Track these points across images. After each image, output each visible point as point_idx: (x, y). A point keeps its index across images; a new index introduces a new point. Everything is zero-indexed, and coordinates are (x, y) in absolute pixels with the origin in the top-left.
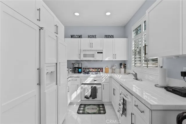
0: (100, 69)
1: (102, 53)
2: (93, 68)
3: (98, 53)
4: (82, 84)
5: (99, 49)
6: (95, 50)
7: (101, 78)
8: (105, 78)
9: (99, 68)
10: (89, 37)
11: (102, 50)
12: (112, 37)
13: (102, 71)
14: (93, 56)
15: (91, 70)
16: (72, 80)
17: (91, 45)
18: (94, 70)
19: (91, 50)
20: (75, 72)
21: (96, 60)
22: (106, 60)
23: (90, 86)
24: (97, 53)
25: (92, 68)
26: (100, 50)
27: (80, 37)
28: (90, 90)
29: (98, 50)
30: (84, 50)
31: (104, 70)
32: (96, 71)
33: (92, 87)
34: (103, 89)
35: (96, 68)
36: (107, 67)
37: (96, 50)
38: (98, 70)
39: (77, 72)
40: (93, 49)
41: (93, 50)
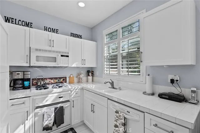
0: (62, 79)
1: (68, 56)
2: (51, 79)
3: (62, 56)
4: (37, 107)
5: (64, 50)
6: (57, 52)
7: (70, 92)
8: (75, 92)
9: (60, 78)
10: (46, 29)
11: (68, 53)
12: (79, 37)
13: (66, 82)
14: (54, 60)
15: (47, 81)
16: (13, 105)
17: (51, 42)
18: (52, 81)
19: (50, 51)
20: (16, 88)
21: (60, 66)
22: (73, 66)
23: (52, 109)
24: (60, 55)
25: (49, 78)
26: (65, 53)
27: (28, 25)
28: (54, 114)
29: (63, 52)
30: (37, 50)
31: (68, 79)
32: (56, 83)
33: (56, 109)
34: (73, 107)
35: (56, 78)
36: (71, 76)
37: (60, 52)
38: (59, 80)
39: (20, 87)
40: (53, 49)
41: (54, 52)
